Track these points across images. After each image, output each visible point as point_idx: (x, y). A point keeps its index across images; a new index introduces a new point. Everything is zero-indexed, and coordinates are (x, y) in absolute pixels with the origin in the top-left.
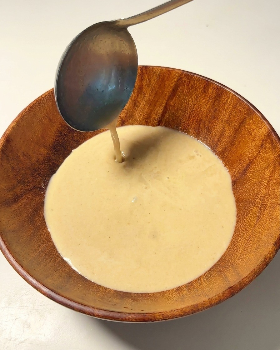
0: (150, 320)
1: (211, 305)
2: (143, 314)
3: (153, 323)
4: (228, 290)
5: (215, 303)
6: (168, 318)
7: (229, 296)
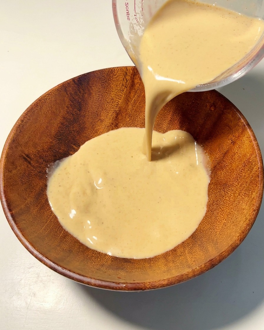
0: (141, 289)
1: (194, 276)
2: (135, 283)
3: (144, 292)
4: (210, 262)
5: (197, 274)
6: (156, 287)
7: (211, 267)
